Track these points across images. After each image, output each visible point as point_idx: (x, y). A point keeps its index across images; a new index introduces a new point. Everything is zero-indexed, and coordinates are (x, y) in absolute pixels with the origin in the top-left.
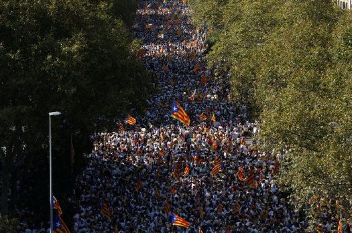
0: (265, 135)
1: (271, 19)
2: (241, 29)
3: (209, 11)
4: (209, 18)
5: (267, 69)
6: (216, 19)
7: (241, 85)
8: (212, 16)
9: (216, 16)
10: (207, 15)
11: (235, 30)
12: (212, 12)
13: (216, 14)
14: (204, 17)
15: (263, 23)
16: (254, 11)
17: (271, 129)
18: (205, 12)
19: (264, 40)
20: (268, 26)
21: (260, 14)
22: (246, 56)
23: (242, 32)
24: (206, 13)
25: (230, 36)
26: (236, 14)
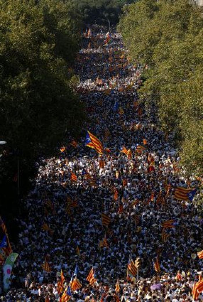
0: (185, 162)
1: (196, 58)
2: (169, 67)
3: (142, 51)
4: (142, 57)
5: (191, 102)
6: (148, 58)
7: (168, 116)
8: (145, 55)
9: (148, 55)
10: (140, 54)
11: (164, 68)
12: (145, 51)
13: (148, 54)
14: (138, 56)
15: (188, 61)
16: (180, 51)
17: (190, 157)
18: (138, 51)
19: (189, 77)
20: (193, 64)
21: (185, 54)
22: (173, 91)
23: (170, 70)
24: (139, 53)
25: (159, 72)
26: (165, 53)
